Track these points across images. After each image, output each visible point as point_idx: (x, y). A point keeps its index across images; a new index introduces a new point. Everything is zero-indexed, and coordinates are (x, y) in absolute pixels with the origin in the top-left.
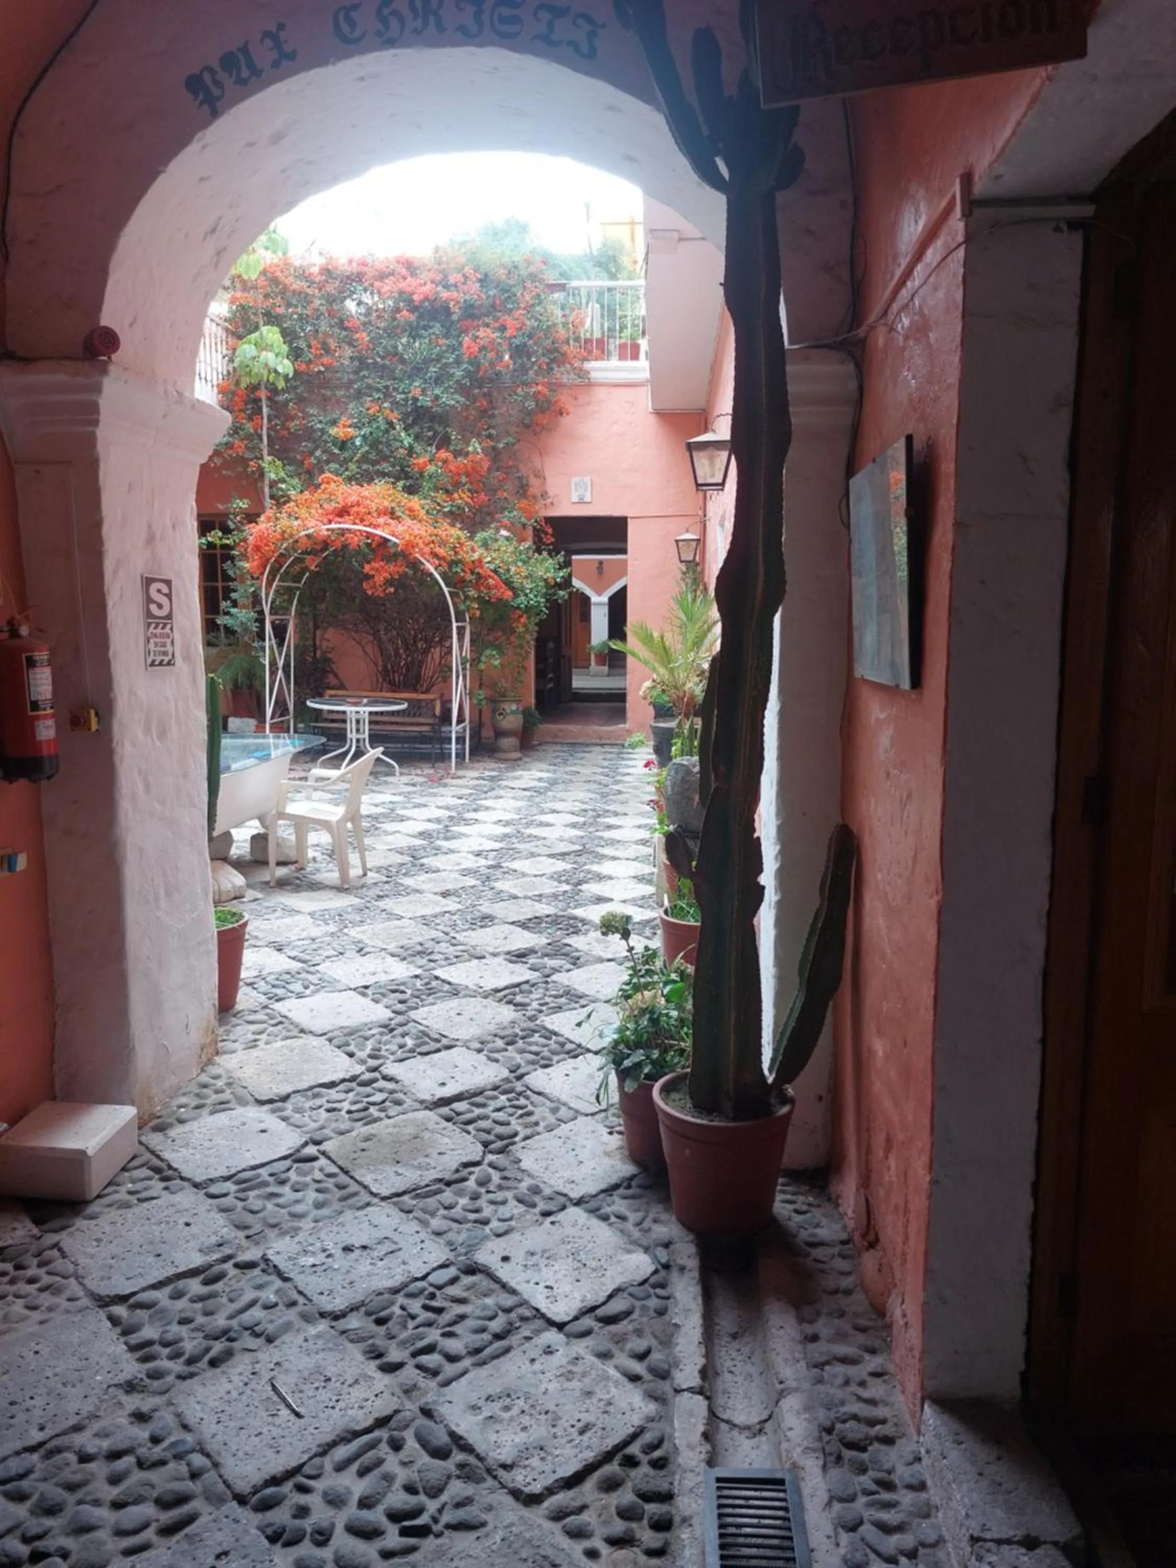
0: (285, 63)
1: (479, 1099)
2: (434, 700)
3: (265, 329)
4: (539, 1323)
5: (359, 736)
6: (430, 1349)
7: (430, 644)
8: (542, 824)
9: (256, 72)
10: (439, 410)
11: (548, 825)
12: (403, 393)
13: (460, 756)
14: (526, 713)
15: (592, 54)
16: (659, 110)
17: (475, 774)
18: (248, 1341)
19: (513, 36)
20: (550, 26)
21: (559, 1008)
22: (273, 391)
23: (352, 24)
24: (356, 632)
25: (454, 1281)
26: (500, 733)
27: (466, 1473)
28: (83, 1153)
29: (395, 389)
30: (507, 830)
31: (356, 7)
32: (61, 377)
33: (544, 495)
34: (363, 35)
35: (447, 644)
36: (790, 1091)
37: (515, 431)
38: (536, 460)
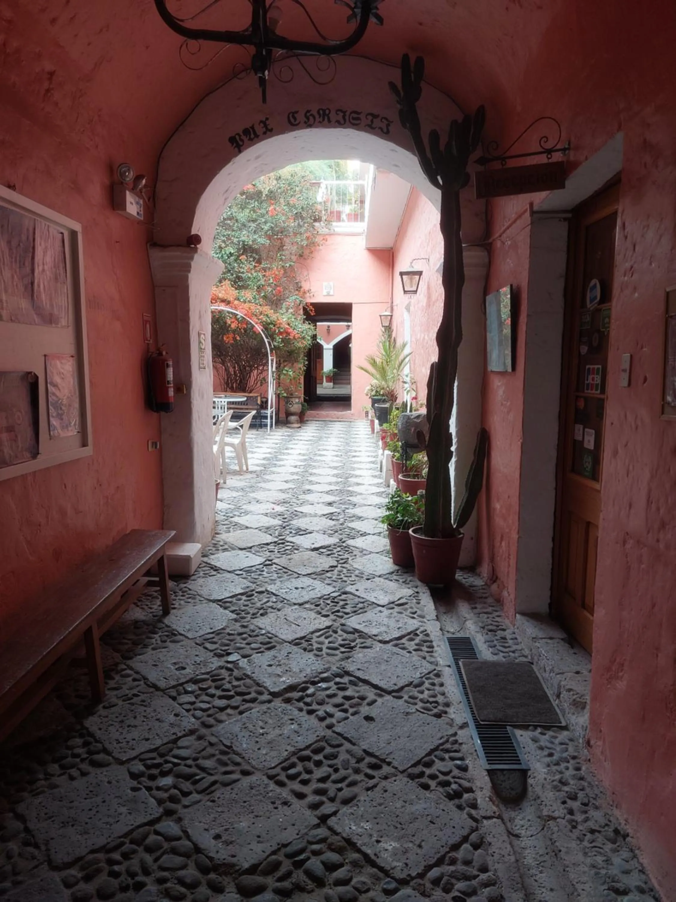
0: (268, 133)
1: (330, 548)
2: (257, 397)
4: (374, 606)
6: (338, 611)
7: (252, 368)
8: (321, 455)
9: (257, 136)
10: (256, 247)
11: (324, 455)
12: (237, 238)
13: (272, 425)
14: (302, 404)
15: (388, 132)
16: (415, 155)
17: (280, 434)
18: (270, 610)
19: (357, 125)
20: (372, 121)
21: (353, 521)
23: (295, 119)
25: (340, 595)
26: (288, 414)
27: (360, 637)
28: (189, 556)
29: (233, 236)
30: (305, 457)
31: (297, 112)
32: (178, 253)
33: (309, 291)
34: (299, 123)
36: (462, 530)
37: (294, 258)
38: (305, 273)
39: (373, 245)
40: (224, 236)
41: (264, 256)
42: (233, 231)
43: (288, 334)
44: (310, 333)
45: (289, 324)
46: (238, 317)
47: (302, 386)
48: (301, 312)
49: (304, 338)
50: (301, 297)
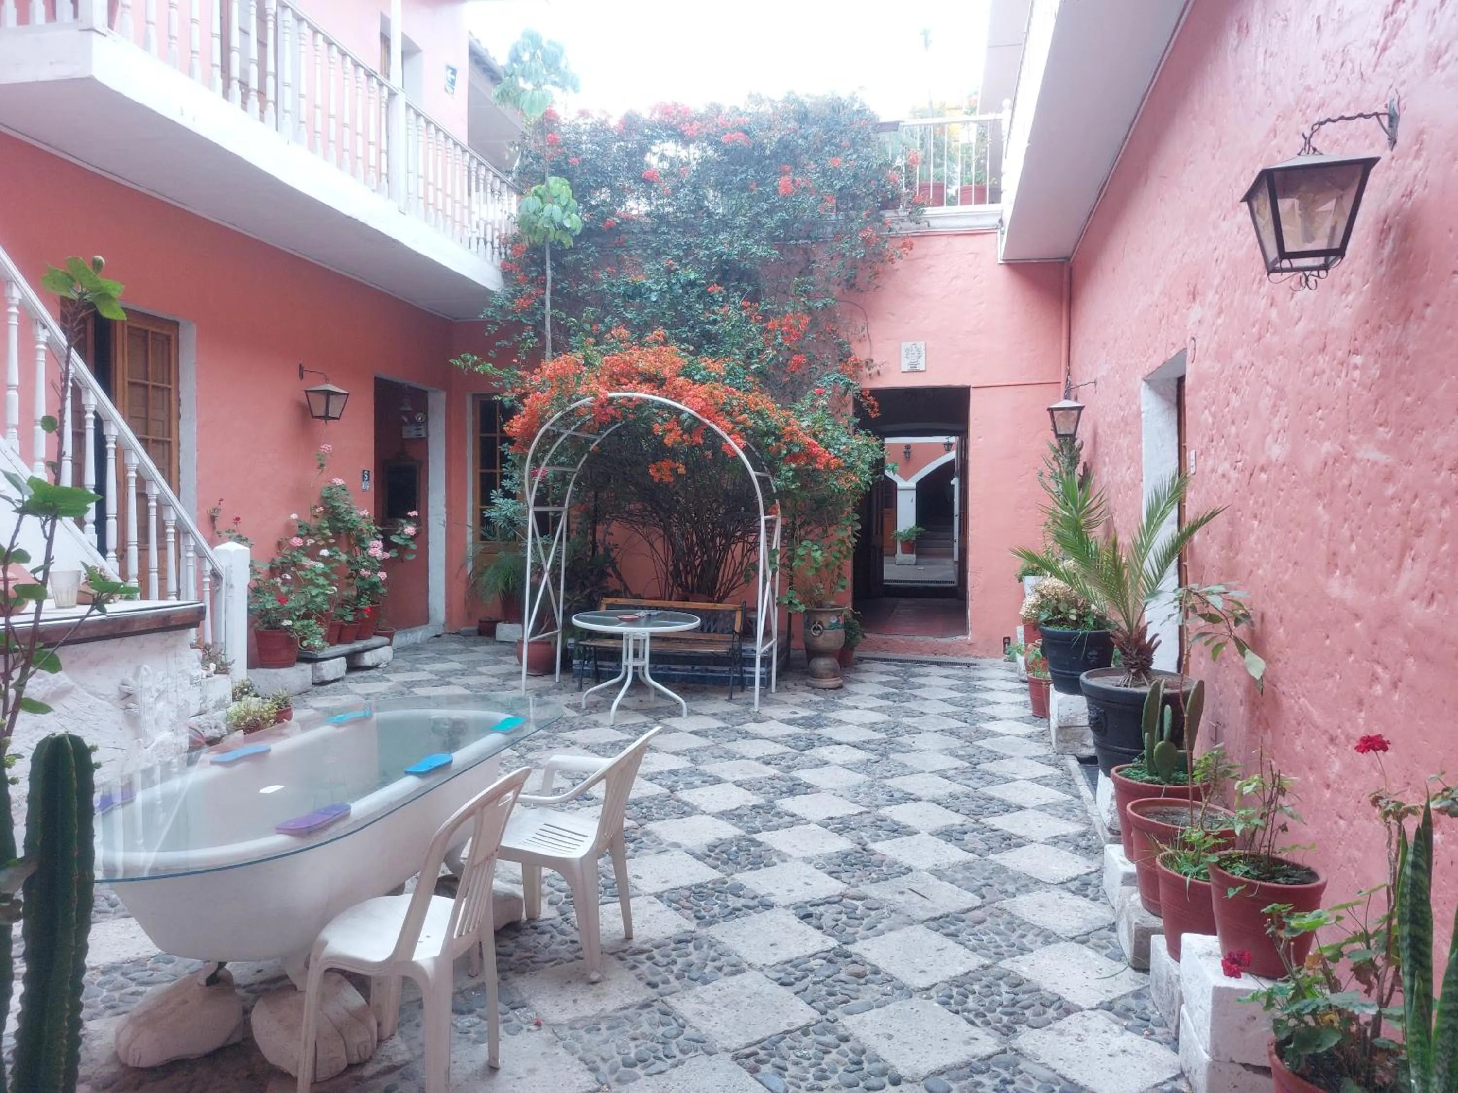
2: (734, 611)
3: (552, 180)
5: (637, 664)
7: (730, 539)
10: (749, 265)
12: (707, 248)
13: (765, 682)
14: (848, 626)
22: (558, 253)
24: (644, 525)
26: (813, 653)
29: (697, 246)
33: (869, 363)
35: (751, 539)
37: (836, 290)
38: (860, 323)
39: (1023, 253)
40: (678, 246)
41: (766, 286)
42: (700, 235)
43: (812, 457)
44: (868, 457)
45: (815, 436)
46: (684, 416)
47: (849, 582)
48: (850, 409)
49: (852, 468)
50: (850, 376)
